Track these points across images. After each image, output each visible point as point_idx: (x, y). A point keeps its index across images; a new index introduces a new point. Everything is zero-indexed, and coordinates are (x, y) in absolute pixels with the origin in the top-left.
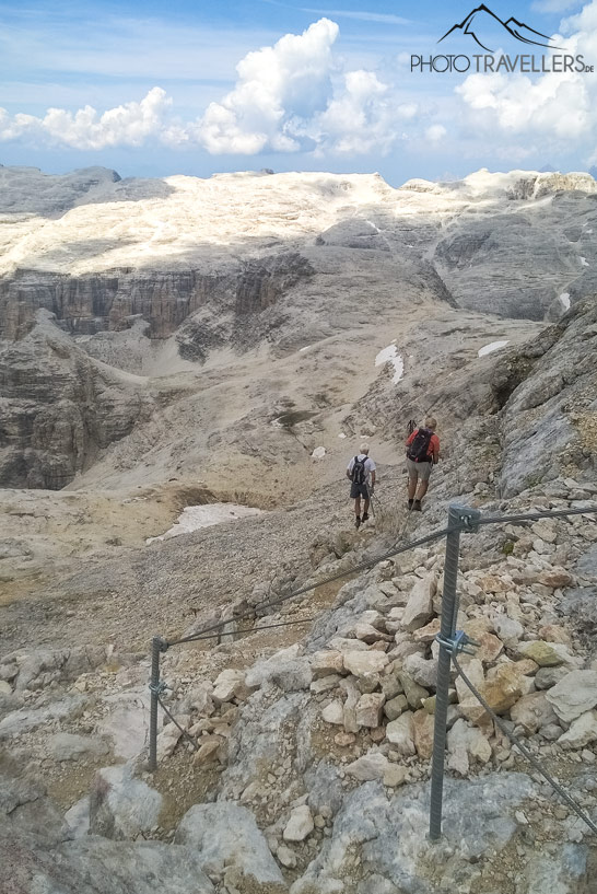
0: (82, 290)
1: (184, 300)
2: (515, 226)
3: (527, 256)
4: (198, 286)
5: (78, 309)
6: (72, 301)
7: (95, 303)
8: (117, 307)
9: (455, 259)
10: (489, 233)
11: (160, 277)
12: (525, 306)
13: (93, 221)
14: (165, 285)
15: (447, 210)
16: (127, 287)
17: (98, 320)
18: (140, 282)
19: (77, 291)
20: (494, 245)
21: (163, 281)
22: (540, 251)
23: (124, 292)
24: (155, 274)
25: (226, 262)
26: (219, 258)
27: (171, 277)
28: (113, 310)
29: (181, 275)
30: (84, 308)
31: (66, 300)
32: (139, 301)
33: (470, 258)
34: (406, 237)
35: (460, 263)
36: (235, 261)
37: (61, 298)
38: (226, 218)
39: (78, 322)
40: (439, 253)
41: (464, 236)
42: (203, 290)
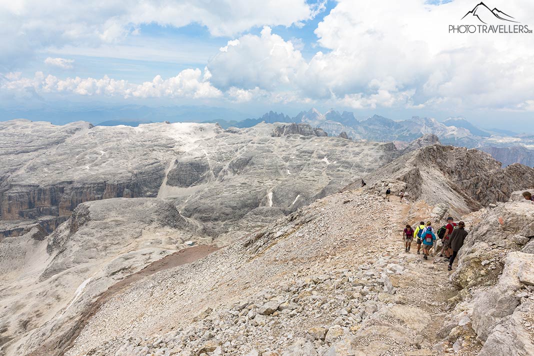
0: (44, 194)
1: (99, 196)
2: (264, 153)
3: (264, 170)
4: (107, 189)
5: (43, 203)
6: (39, 199)
7: (52, 200)
8: (63, 201)
9: (236, 170)
10: (252, 157)
11: (87, 186)
12: (249, 201)
13: (68, 152)
14: (89, 190)
15: (242, 143)
16: (68, 191)
17: (53, 208)
18: (76, 188)
19: (42, 194)
20: (253, 164)
21: (88, 188)
22: (270, 168)
23: (67, 194)
24: (84, 184)
25: (124, 176)
26: (121, 174)
27: (92, 186)
28: (61, 203)
29: (98, 184)
30: (46, 202)
31: (36, 199)
32: (75, 198)
33: (243, 170)
34: (218, 158)
35: (238, 172)
36: (130, 174)
37: (34, 198)
38: (137, 148)
39: (43, 209)
40: (230, 167)
41: (240, 159)
42: (109, 191)
